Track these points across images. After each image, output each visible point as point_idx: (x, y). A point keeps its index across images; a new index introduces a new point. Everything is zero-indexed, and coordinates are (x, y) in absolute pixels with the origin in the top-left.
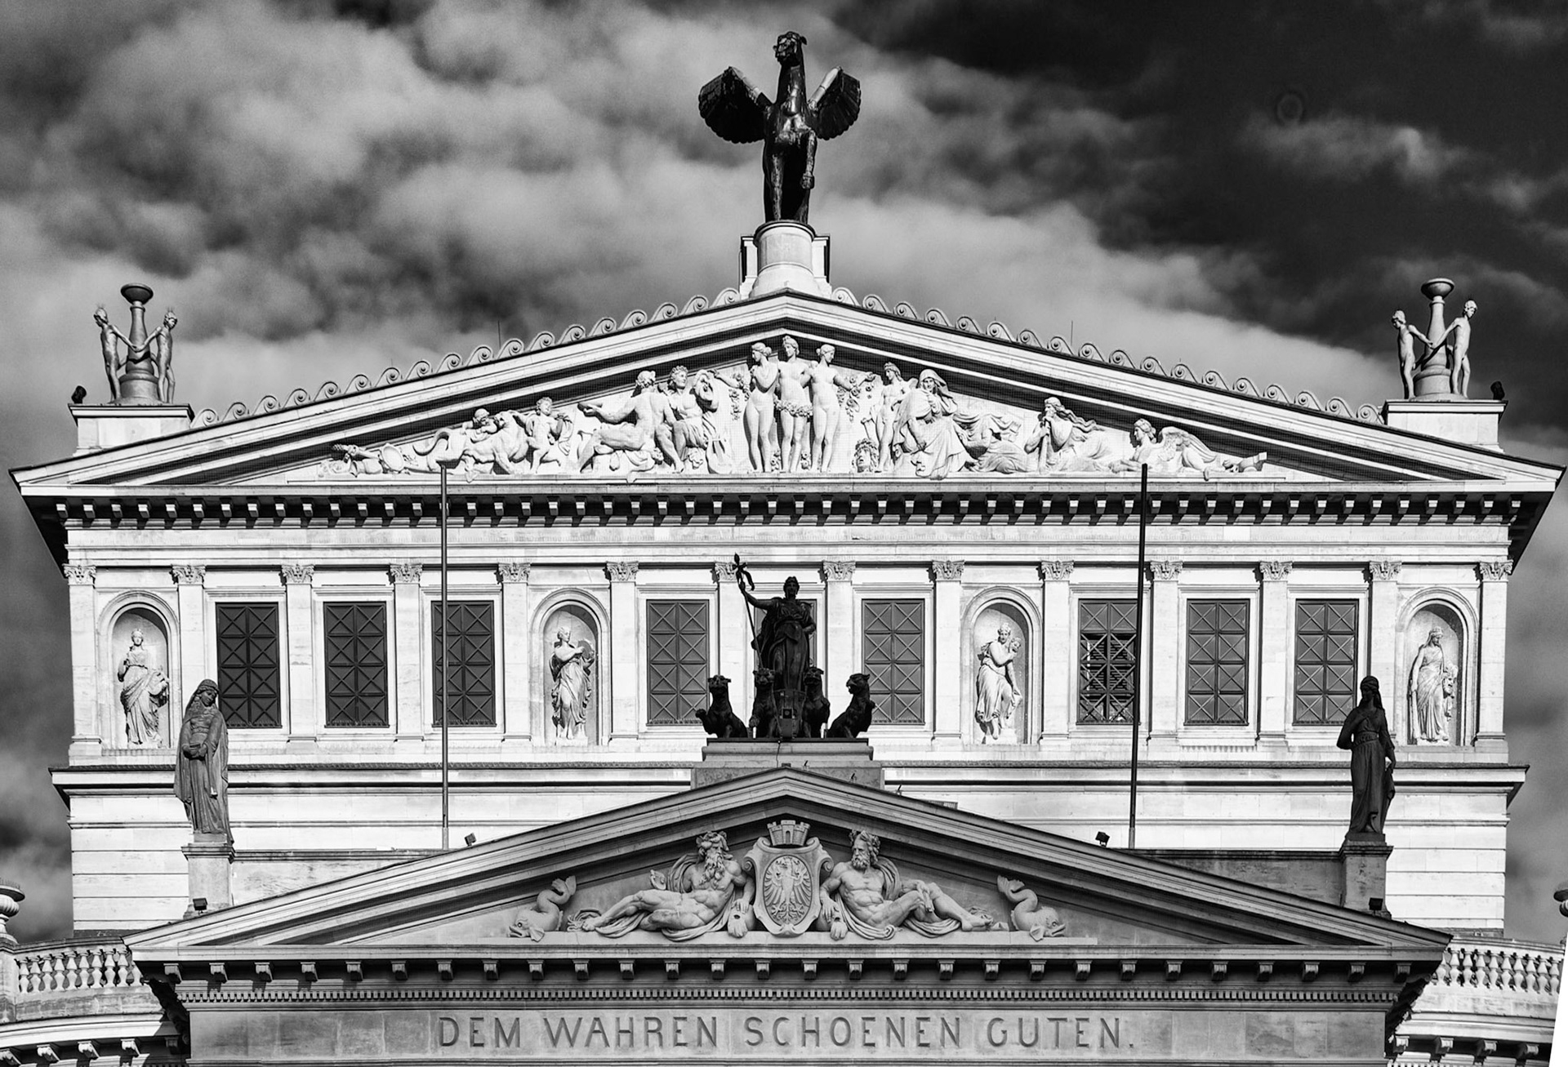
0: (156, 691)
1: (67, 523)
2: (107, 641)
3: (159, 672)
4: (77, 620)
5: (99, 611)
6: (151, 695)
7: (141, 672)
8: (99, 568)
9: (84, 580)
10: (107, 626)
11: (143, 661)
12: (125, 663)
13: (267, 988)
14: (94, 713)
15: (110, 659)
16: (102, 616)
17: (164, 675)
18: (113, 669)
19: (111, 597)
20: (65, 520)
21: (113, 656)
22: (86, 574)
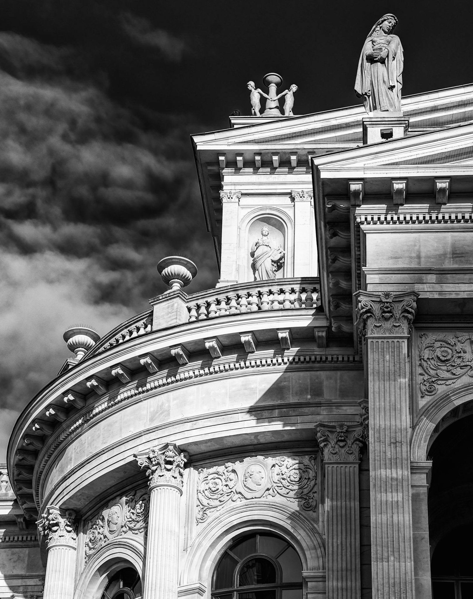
0: (276, 258)
1: (224, 171)
2: (245, 233)
3: (278, 248)
4: (227, 220)
5: (241, 217)
6: (272, 261)
7: (266, 249)
8: (242, 194)
9: (233, 200)
10: (245, 226)
11: (268, 243)
12: (257, 244)
13: (442, 210)
14: (234, 267)
15: (246, 243)
16: (243, 220)
17: (282, 249)
18: (248, 247)
19: (249, 210)
20: (223, 169)
21: (248, 241)
22: (234, 197)
